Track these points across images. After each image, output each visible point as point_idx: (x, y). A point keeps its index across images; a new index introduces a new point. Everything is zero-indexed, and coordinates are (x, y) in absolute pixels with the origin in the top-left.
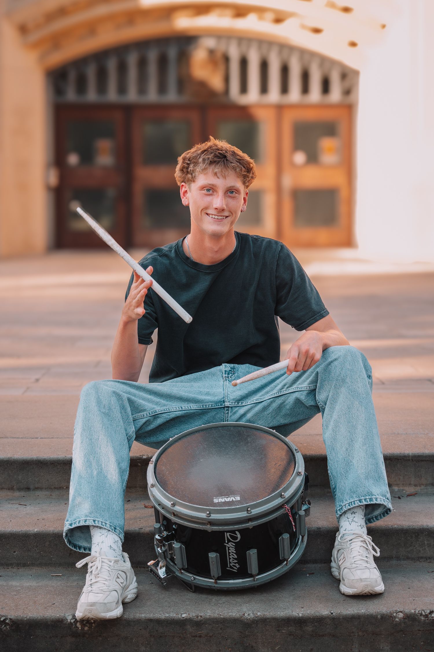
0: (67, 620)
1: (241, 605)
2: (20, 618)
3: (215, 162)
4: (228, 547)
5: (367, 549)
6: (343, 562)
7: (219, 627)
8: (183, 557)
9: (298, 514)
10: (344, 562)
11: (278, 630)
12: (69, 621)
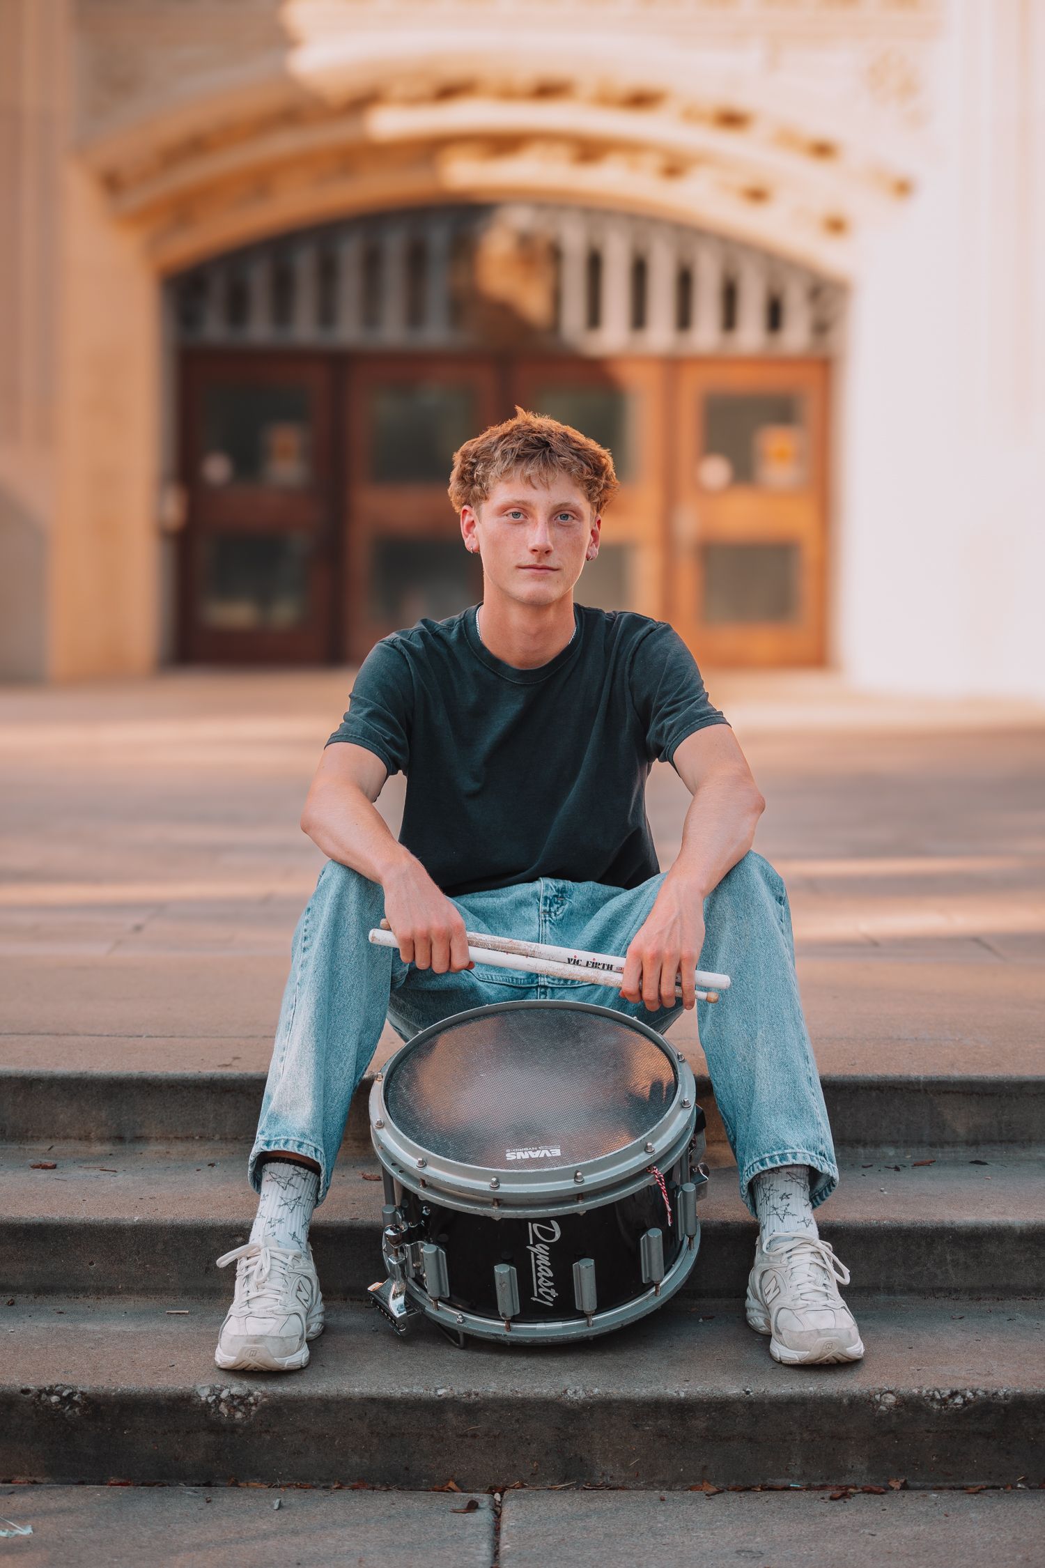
0: (200, 1397)
1: (560, 1373)
2: (101, 1392)
3: (526, 455)
4: (535, 1253)
5: (824, 1269)
6: (775, 1297)
7: (513, 1417)
8: (442, 1274)
9: (682, 1190)
10: (777, 1296)
11: (635, 1425)
12: (203, 1399)
